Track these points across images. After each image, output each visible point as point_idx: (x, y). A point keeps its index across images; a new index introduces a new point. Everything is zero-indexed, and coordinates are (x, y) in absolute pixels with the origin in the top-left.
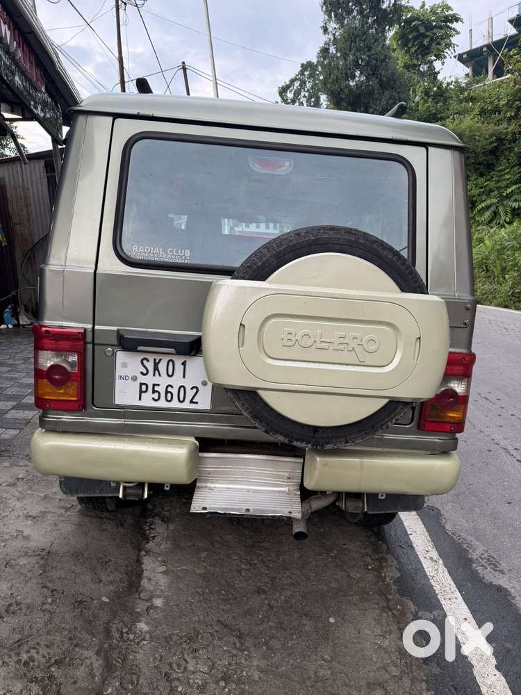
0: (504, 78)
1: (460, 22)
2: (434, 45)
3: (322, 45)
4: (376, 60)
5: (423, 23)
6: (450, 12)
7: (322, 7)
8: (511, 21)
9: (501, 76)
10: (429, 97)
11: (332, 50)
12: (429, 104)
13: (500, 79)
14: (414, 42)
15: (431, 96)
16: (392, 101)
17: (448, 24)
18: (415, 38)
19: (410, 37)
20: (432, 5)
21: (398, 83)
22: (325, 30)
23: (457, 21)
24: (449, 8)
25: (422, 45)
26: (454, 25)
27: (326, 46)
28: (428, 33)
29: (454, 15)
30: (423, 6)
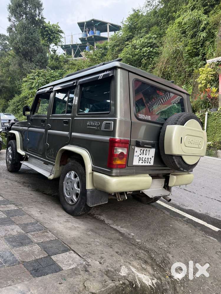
0: (77, 58)
1: (63, 34)
2: (54, 39)
3: (9, 26)
4: (35, 40)
5: (50, 30)
6: (59, 29)
7: (8, 9)
8: (80, 39)
9: (76, 57)
10: (53, 59)
11: (14, 29)
12: (53, 62)
13: (76, 58)
14: (46, 36)
15: (54, 59)
16: (42, 58)
17: (59, 33)
18: (47, 35)
19: (45, 33)
20: (53, 24)
21: (44, 51)
22: (10, 20)
23: (62, 33)
24: (59, 27)
25: (49, 38)
26: (61, 34)
27: (11, 27)
28: (52, 34)
29: (61, 31)
30: (49, 23)
